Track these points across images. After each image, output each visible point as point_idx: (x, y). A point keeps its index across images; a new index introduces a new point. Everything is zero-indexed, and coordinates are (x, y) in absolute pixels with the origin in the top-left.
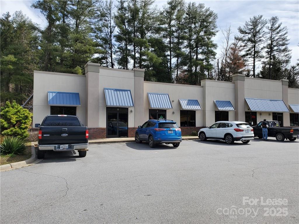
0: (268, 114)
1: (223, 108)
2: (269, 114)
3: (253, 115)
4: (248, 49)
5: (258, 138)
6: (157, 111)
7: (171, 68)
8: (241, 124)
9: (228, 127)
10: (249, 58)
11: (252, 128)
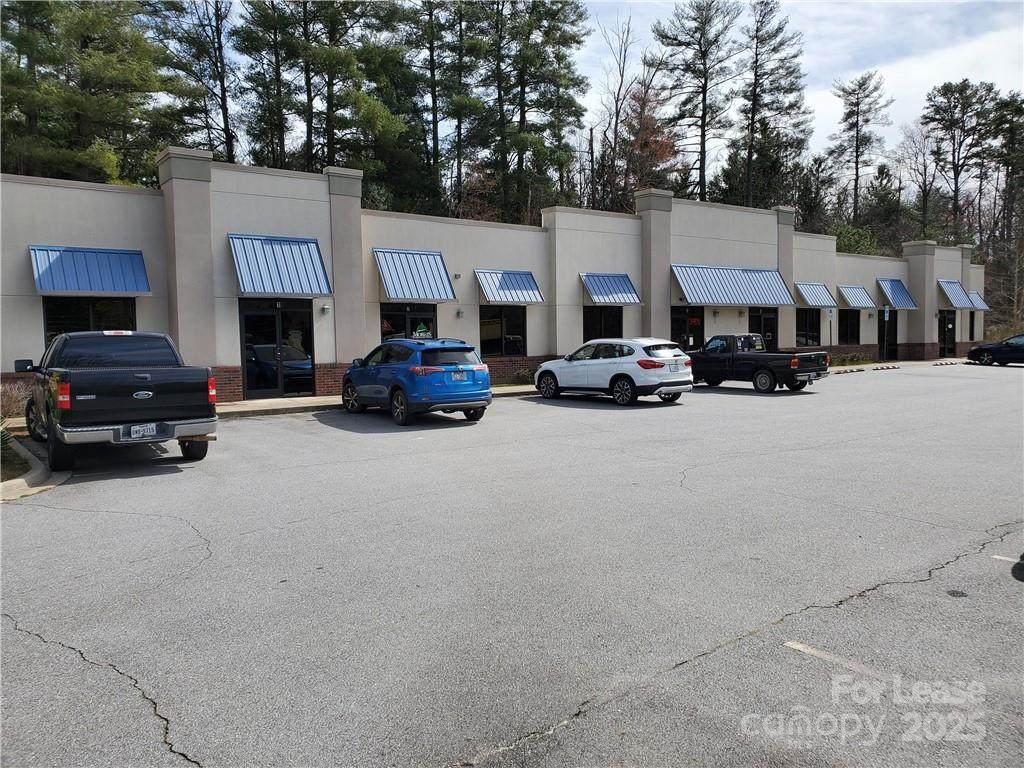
0: (737, 313)
1: (606, 298)
2: (741, 313)
3: (693, 317)
4: (683, 98)
5: (705, 384)
6: (408, 309)
7: (436, 153)
8: (658, 347)
9: (620, 356)
10: (689, 126)
11: (688, 358)
